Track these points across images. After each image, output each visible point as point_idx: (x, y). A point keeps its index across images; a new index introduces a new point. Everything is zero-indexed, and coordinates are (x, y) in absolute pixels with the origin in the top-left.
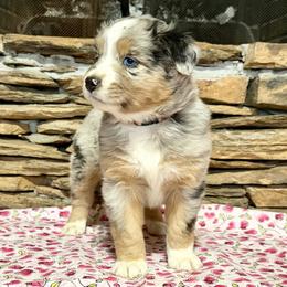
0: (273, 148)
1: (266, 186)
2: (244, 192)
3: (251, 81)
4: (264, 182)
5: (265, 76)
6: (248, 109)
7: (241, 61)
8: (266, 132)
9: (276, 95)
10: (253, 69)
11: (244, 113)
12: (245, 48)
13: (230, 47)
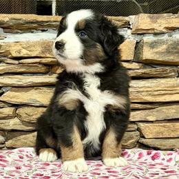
0: (156, 93)
1: (152, 122)
2: (136, 127)
3: (137, 43)
4: (150, 118)
5: (148, 39)
6: (137, 64)
7: (129, 28)
8: (150, 80)
9: (156, 53)
10: (138, 34)
11: (133, 67)
12: (132, 19)
13: (120, 18)
